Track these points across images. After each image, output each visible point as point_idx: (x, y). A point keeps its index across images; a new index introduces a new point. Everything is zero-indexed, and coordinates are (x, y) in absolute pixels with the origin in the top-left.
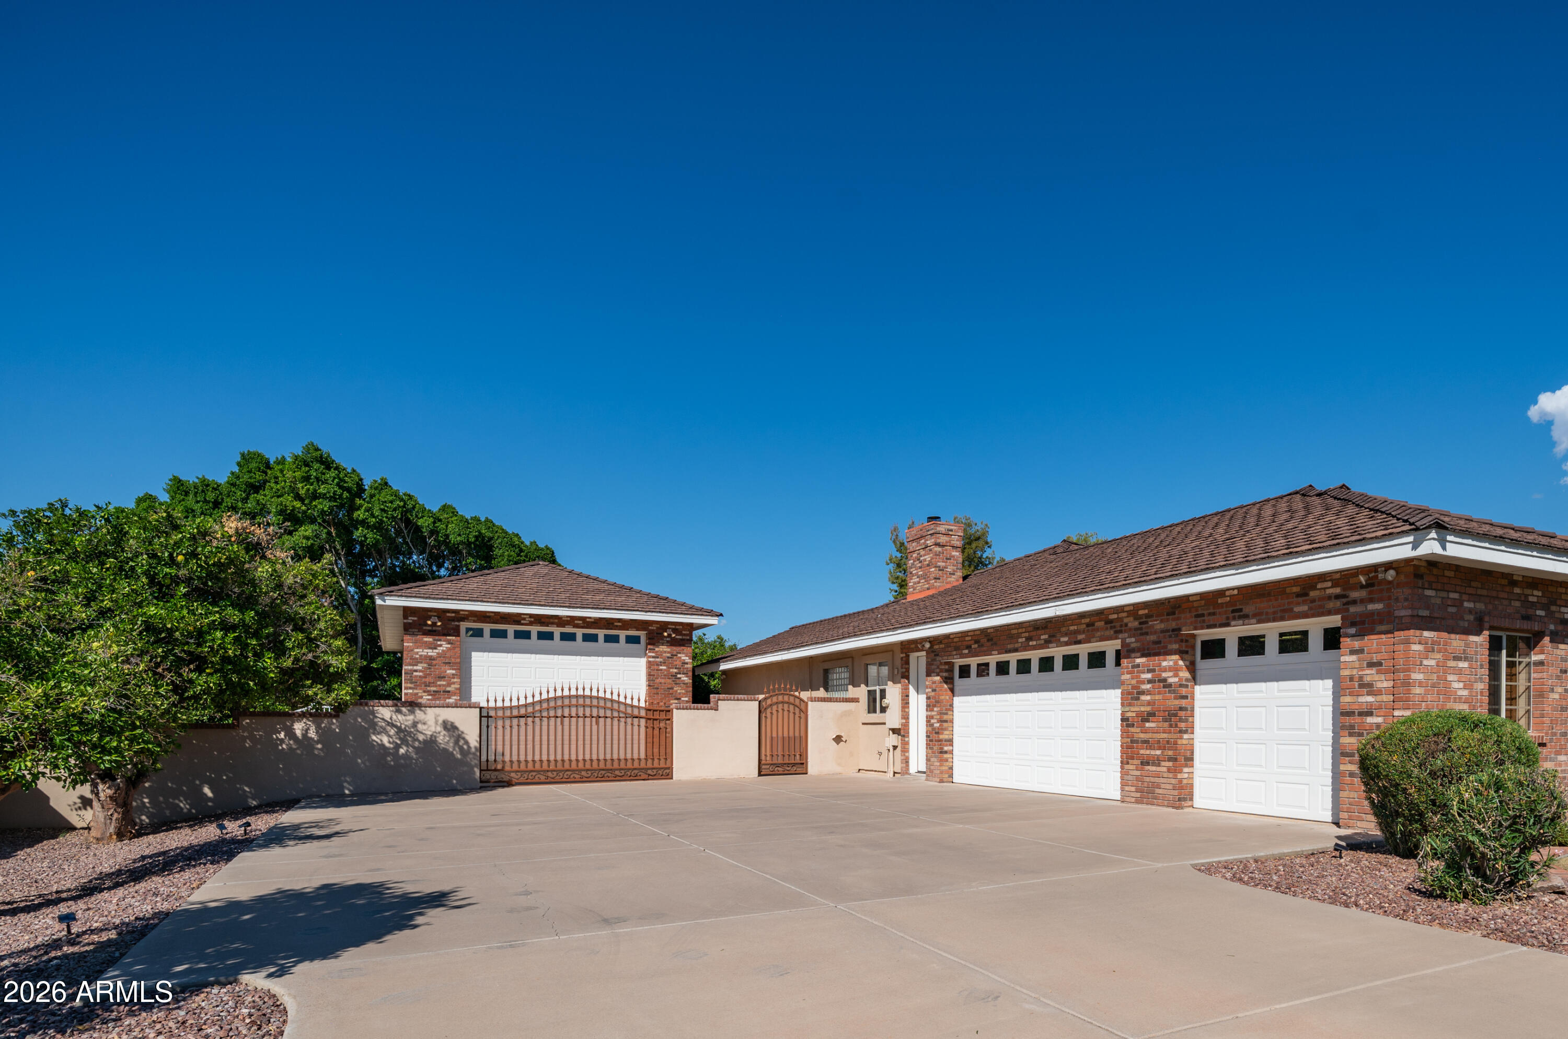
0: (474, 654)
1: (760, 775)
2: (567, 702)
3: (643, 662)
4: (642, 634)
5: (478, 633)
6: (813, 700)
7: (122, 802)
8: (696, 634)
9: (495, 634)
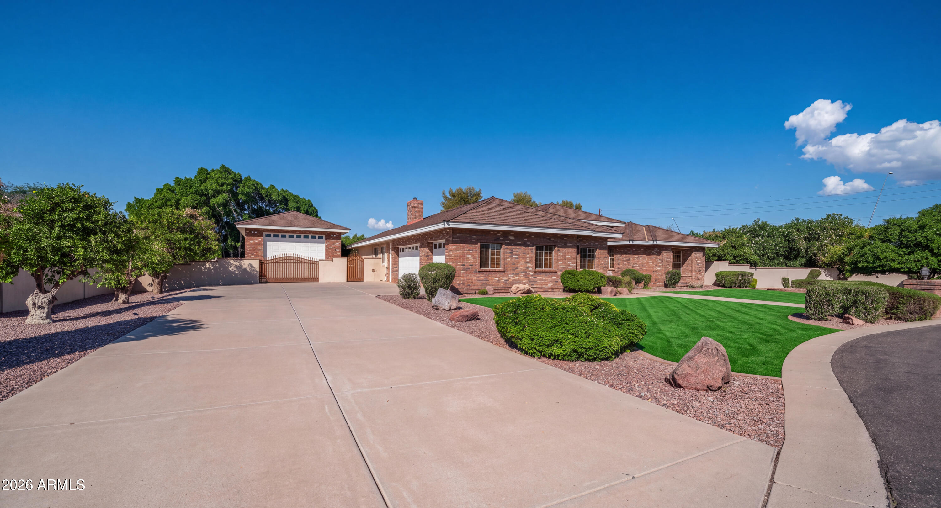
0: (268, 242)
1: (347, 281)
2: (286, 258)
3: (324, 245)
4: (324, 236)
5: (269, 236)
6: (365, 258)
7: (161, 284)
8: (343, 236)
9: (275, 236)
